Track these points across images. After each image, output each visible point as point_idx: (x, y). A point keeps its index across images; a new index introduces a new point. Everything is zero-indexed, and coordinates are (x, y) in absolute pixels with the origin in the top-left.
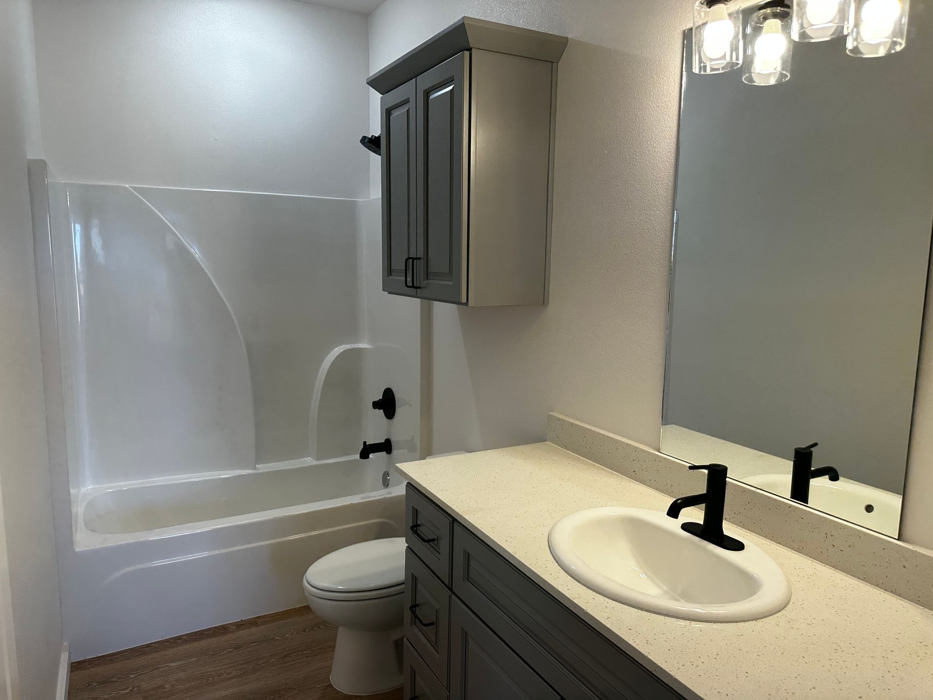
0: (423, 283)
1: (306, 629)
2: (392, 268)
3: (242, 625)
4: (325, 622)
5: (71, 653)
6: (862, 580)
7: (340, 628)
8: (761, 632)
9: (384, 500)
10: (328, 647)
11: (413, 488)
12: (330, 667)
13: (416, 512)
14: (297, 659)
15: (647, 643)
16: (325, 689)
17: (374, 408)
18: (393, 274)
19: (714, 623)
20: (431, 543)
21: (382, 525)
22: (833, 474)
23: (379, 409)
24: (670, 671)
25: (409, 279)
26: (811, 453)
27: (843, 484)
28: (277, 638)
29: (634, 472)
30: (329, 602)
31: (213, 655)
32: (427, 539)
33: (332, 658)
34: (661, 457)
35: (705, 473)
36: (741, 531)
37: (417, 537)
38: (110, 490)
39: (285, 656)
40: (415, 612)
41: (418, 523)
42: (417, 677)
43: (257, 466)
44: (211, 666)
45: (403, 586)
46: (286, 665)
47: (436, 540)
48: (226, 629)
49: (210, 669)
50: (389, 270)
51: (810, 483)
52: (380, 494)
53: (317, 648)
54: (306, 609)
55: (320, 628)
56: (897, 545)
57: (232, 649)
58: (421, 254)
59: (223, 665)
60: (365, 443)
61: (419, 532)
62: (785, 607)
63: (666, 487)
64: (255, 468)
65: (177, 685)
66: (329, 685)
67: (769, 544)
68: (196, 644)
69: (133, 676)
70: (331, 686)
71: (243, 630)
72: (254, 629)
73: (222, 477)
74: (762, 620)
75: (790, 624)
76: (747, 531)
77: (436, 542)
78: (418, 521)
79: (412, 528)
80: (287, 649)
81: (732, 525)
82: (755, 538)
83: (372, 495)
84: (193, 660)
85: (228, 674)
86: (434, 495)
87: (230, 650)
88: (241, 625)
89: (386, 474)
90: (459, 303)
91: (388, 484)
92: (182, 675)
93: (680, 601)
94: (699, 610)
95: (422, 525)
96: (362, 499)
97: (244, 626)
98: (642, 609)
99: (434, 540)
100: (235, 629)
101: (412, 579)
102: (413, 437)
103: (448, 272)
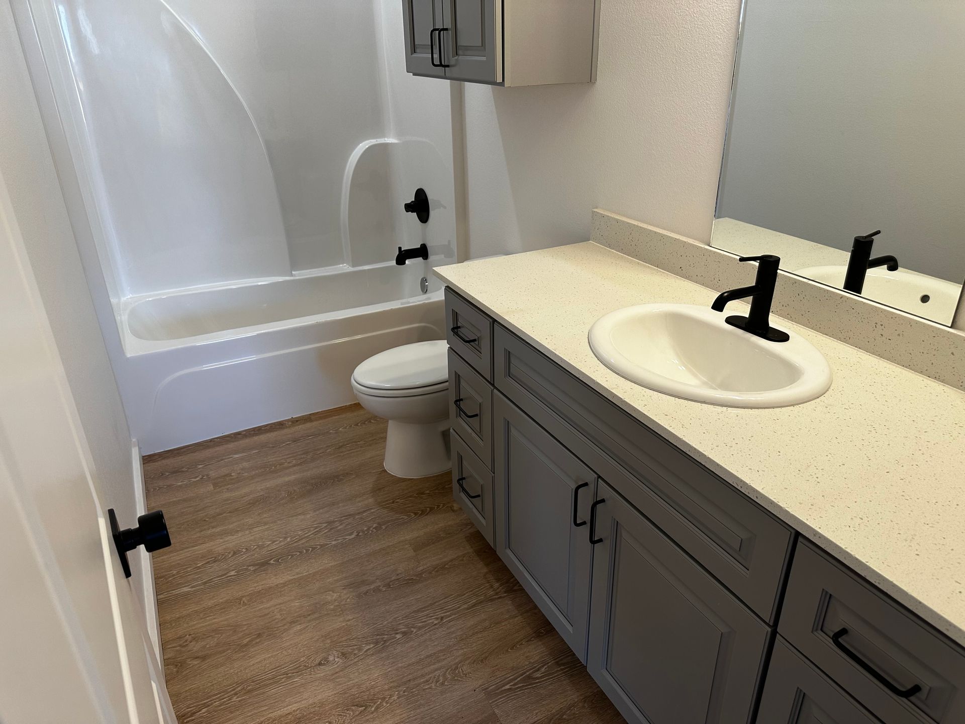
0: (452, 61)
1: (358, 424)
2: (416, 43)
3: (297, 421)
4: (376, 416)
5: (141, 448)
6: (906, 367)
7: (390, 422)
8: (797, 416)
9: (424, 305)
10: (380, 438)
11: (451, 290)
12: (383, 455)
13: (455, 315)
14: (352, 449)
15: (683, 427)
16: (380, 474)
17: (407, 211)
18: (418, 50)
19: (751, 409)
20: (472, 343)
21: (424, 328)
22: (892, 263)
23: (412, 212)
24: (704, 451)
25: (436, 56)
26: (871, 242)
27: (901, 274)
28: (331, 431)
29: (681, 268)
30: (377, 398)
31: (273, 447)
32: (468, 340)
33: (384, 448)
34: (711, 251)
35: (755, 265)
36: (787, 323)
37: (459, 339)
38: (150, 299)
39: (340, 447)
40: (459, 405)
41: (458, 325)
42: (464, 463)
43: (293, 272)
44: (272, 457)
45: (447, 383)
46: (342, 454)
47: (477, 340)
48: (282, 425)
49: (271, 460)
50: (412, 46)
51: (866, 274)
52: (419, 299)
53: (370, 439)
54: (357, 406)
55: (371, 422)
56: (949, 332)
57: (290, 442)
58: (448, 24)
59: (283, 456)
60: (400, 248)
61: (459, 333)
62: (825, 393)
63: (713, 282)
64: (292, 275)
65: (243, 473)
66: (383, 470)
67: (815, 334)
68: (256, 438)
69: (200, 466)
70: (385, 471)
71: (298, 425)
72: (308, 425)
73: (260, 284)
74: (799, 405)
75: (828, 409)
76: (794, 323)
77: (477, 343)
78: (458, 323)
79: (453, 329)
80: (342, 441)
81: (778, 318)
82: (801, 329)
83: (411, 301)
84: (254, 452)
85: (289, 463)
86: (473, 298)
87: (288, 442)
88: (295, 421)
89: (424, 281)
90: (493, 83)
91: (427, 290)
92: (246, 464)
93: (717, 389)
94: (737, 398)
95: (463, 327)
96: (402, 304)
97: (299, 422)
98: (679, 397)
99: (475, 340)
100: (291, 425)
101: (456, 377)
102: (449, 242)
103: (481, 45)
